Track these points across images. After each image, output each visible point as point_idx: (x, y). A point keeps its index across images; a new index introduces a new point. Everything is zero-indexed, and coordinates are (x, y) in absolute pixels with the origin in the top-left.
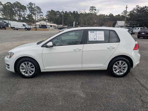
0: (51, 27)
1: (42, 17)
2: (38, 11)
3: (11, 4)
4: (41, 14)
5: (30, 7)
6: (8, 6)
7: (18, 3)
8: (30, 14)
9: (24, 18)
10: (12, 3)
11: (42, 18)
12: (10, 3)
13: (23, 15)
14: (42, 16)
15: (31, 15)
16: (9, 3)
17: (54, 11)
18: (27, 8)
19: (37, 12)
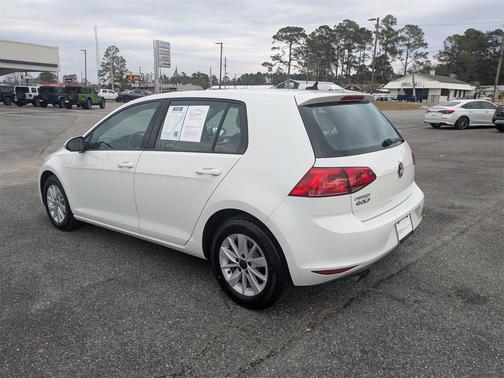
0: (442, 95)
1: (421, 60)
2: (412, 40)
3: (331, 30)
4: (421, 50)
5: (383, 30)
6: (321, 37)
7: (350, 24)
8: (383, 53)
9: (362, 68)
10: (333, 29)
11: (421, 64)
12: (326, 28)
13: (357, 60)
14: (424, 55)
15: (385, 57)
16: (323, 27)
17: (478, 33)
18: (374, 36)
19: (408, 45)
